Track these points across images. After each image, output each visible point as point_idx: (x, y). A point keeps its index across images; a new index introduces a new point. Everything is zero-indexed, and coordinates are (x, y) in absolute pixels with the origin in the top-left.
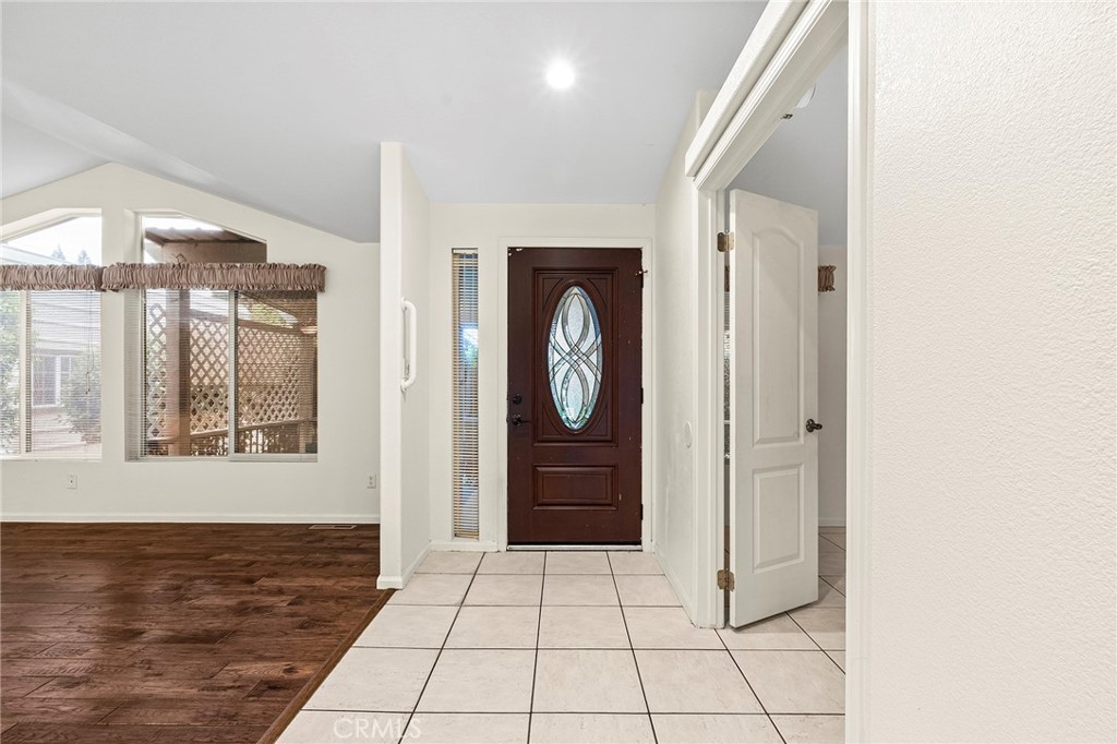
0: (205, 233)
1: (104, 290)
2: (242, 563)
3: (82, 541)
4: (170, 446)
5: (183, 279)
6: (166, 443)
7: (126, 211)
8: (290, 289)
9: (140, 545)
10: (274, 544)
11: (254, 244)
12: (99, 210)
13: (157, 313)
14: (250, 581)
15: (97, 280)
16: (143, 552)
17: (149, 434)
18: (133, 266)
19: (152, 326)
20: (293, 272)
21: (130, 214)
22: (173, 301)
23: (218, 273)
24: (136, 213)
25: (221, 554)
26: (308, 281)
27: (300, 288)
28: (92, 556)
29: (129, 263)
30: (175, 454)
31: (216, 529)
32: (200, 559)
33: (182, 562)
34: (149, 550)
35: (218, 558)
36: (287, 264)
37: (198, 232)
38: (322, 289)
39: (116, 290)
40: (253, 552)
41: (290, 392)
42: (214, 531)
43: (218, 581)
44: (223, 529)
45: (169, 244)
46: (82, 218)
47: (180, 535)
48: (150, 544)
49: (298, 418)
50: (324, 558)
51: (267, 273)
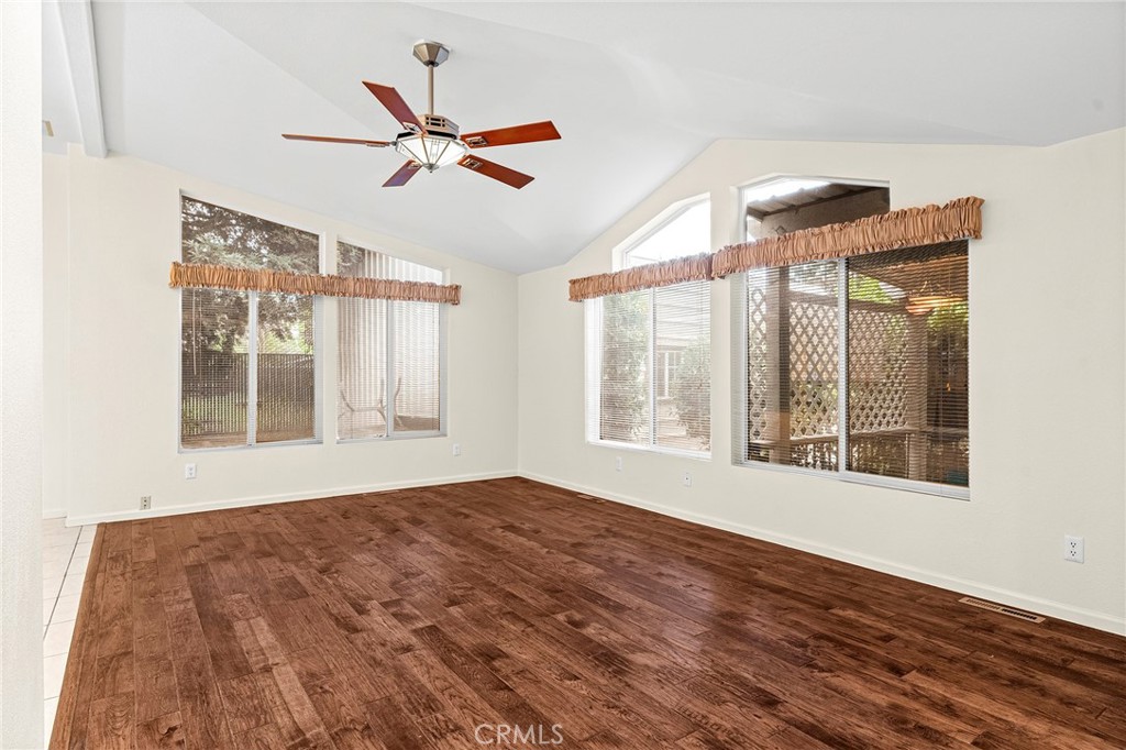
0: (809, 194)
1: (713, 279)
2: (878, 634)
3: (700, 547)
4: (771, 452)
5: (789, 253)
6: (767, 448)
7: (731, 188)
8: (927, 242)
9: (750, 566)
10: (912, 614)
11: (870, 193)
12: (708, 195)
13: (758, 297)
14: (898, 671)
15: (708, 268)
16: (756, 577)
17: (752, 436)
18: (739, 247)
19: (754, 313)
20: (931, 217)
21: (733, 190)
22: (772, 283)
23: (829, 238)
24: (740, 189)
25: (843, 608)
26: (956, 225)
27: (942, 239)
28: (709, 567)
29: (735, 245)
30: (775, 461)
31: (827, 565)
32: (819, 607)
33: (801, 606)
34: (761, 575)
35: (841, 613)
36: (922, 206)
37: (802, 194)
38: (977, 234)
39: (722, 277)
40: (885, 618)
41: (896, 392)
42: (825, 569)
43: (851, 652)
44: (835, 568)
45: (768, 217)
46: (692, 209)
47: (787, 563)
48: (760, 568)
49: (906, 427)
50: (1006, 667)
51: (892, 226)
